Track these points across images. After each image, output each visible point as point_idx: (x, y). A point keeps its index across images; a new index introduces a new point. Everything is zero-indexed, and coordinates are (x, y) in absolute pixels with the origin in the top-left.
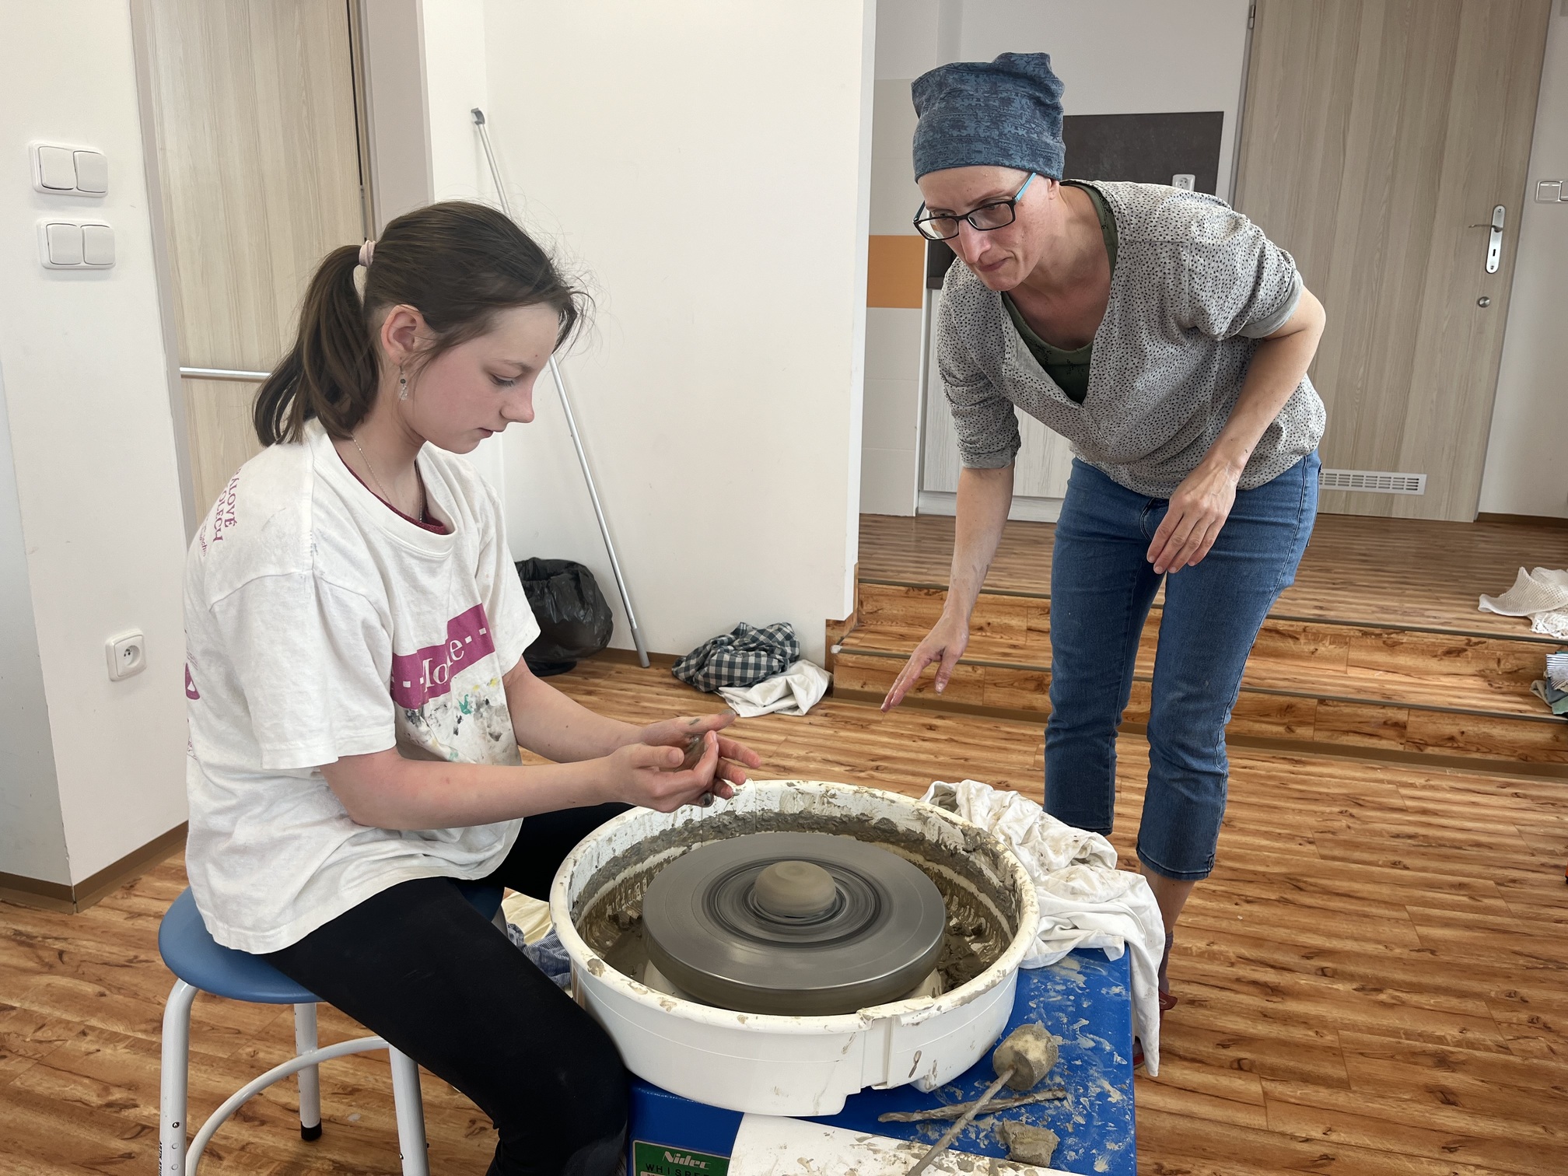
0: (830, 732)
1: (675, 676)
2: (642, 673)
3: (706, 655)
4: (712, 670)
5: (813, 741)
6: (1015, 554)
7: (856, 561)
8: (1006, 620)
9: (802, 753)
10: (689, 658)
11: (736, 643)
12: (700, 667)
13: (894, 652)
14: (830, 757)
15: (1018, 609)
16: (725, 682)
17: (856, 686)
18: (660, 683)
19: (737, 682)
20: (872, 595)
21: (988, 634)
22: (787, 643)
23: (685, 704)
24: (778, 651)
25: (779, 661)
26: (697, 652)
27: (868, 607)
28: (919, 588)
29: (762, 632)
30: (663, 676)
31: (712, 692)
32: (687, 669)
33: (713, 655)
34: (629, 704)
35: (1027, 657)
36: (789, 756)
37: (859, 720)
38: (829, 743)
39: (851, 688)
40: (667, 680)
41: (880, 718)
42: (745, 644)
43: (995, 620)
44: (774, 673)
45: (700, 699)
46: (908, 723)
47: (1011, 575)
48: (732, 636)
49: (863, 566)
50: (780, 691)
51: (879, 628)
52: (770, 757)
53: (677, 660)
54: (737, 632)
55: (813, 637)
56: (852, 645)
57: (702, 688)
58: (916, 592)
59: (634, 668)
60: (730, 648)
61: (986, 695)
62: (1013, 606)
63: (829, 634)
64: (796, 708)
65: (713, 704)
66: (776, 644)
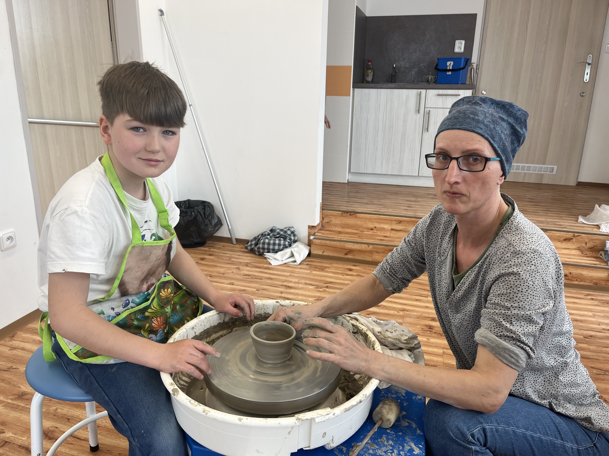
0: (309, 271)
1: (246, 248)
2: (233, 247)
3: (259, 240)
4: (261, 246)
5: (301, 275)
6: (387, 198)
7: (321, 201)
8: (382, 226)
9: (297, 280)
10: (252, 241)
11: (271, 235)
12: (256, 244)
13: (336, 239)
14: (308, 282)
15: (387, 221)
16: (266, 251)
17: (320, 253)
18: (240, 251)
19: (271, 251)
20: (328, 215)
21: (375, 231)
22: (292, 235)
23: (250, 260)
24: (288, 238)
25: (289, 242)
26: (255, 238)
27: (326, 220)
28: (347, 212)
29: (282, 230)
30: (242, 248)
31: (261, 255)
32: (251, 245)
33: (261, 240)
34: (227, 260)
35: (390, 241)
36: (291, 282)
37: (321, 266)
38: (308, 276)
39: (318, 253)
40: (243, 250)
41: (330, 266)
42: (275, 235)
43: (377, 225)
44: (287, 247)
45: (256, 258)
46: (341, 268)
47: (385, 207)
48: (269, 232)
49: (324, 203)
50: (289, 255)
51: (330, 229)
52: (283, 282)
53: (247, 242)
54: (272, 230)
55: (303, 232)
56: (319, 236)
57: (257, 253)
58: (345, 214)
59: (230, 245)
60: (269, 237)
61: (373, 256)
62: (385, 220)
63: (309, 231)
64: (295, 261)
65: (261, 260)
66: (287, 235)
